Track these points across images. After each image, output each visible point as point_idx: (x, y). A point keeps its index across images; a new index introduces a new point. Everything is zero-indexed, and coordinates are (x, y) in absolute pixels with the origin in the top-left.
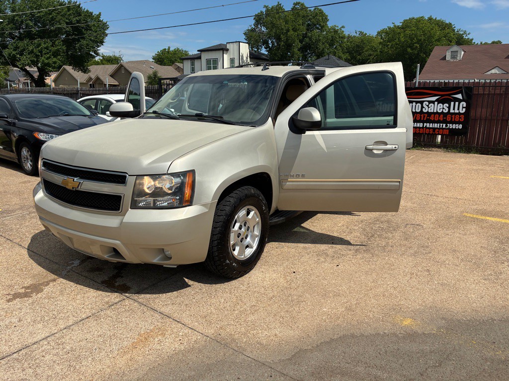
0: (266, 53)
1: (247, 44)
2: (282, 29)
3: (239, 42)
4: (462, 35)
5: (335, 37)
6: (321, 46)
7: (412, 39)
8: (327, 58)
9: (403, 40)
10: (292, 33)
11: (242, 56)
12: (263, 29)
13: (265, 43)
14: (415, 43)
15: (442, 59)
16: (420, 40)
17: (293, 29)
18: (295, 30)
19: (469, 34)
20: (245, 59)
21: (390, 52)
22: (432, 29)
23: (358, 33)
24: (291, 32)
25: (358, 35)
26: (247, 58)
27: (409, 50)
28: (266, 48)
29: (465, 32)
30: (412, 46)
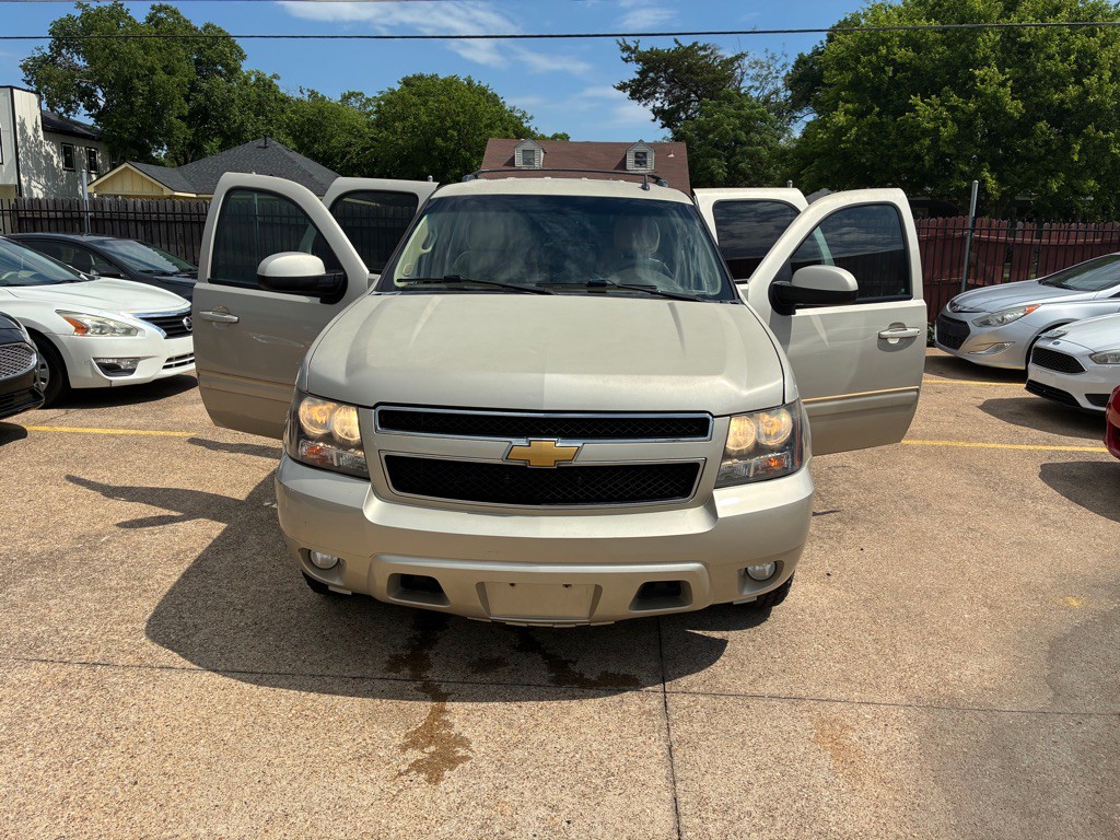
0: (90, 122)
1: (34, 98)
2: (136, 65)
3: (12, 88)
4: (520, 119)
5: (265, 96)
6: (236, 116)
7: (443, 120)
8: (262, 144)
9: (425, 118)
10: (165, 77)
11: (23, 124)
12: (80, 62)
13: (87, 95)
14: (449, 128)
15: (507, 163)
16: (458, 123)
17: (163, 69)
18: (169, 70)
19: (531, 118)
20: (30, 132)
21: (400, 142)
22: (478, 104)
23: (307, 94)
24: (161, 76)
25: (306, 98)
26: (36, 130)
27: (439, 141)
28: (88, 108)
29: (524, 114)
30: (442, 133)
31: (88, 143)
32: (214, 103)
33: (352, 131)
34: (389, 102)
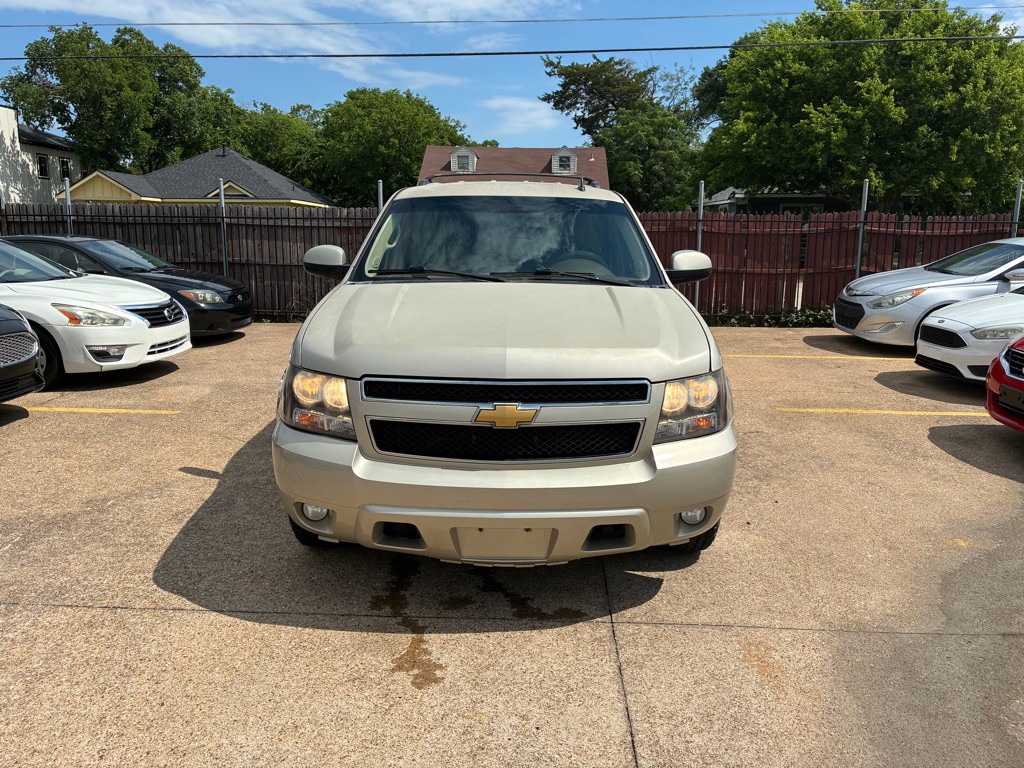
0: (63, 134)
1: (12, 112)
2: (105, 82)
4: (454, 128)
5: (222, 110)
6: (196, 126)
7: (384, 129)
8: (221, 153)
9: (369, 128)
10: (132, 93)
11: (2, 136)
12: (53, 80)
13: (60, 110)
14: (391, 137)
15: (443, 169)
16: (399, 132)
17: (129, 86)
18: (136, 88)
19: (464, 127)
20: (8, 142)
21: (347, 150)
22: (417, 115)
23: (260, 107)
24: (128, 92)
25: (260, 111)
26: (13, 142)
27: (382, 148)
28: (61, 121)
29: (458, 123)
30: (385, 141)
31: (61, 153)
32: (176, 116)
33: (303, 140)
34: (336, 114)
